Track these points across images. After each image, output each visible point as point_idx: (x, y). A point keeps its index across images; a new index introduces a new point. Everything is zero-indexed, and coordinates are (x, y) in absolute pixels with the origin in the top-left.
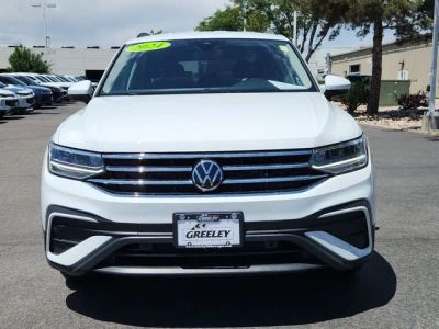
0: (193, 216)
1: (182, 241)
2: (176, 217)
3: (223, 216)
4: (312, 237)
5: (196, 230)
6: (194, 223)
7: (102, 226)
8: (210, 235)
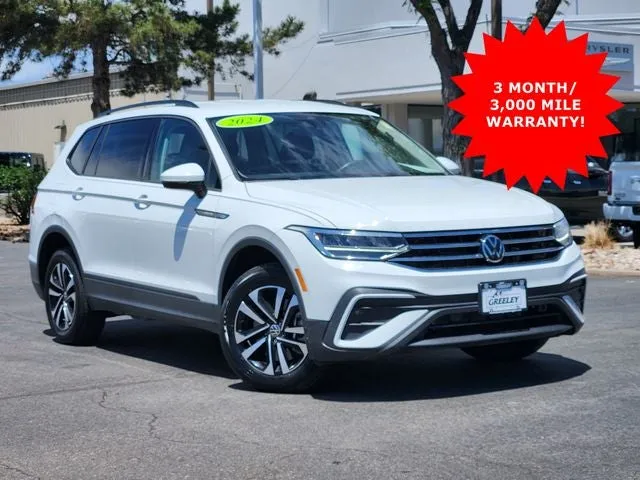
0: (493, 285)
1: (486, 309)
2: (481, 287)
3: (514, 283)
4: (567, 301)
5: (496, 297)
6: (494, 291)
7: (420, 300)
8: (505, 301)
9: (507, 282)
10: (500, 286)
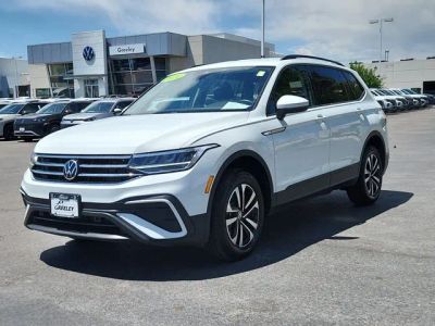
0: (56, 195)
1: (53, 211)
2: (50, 195)
3: (70, 197)
5: (59, 205)
6: (58, 200)
8: (65, 208)
9: (65, 195)
10: (61, 197)
